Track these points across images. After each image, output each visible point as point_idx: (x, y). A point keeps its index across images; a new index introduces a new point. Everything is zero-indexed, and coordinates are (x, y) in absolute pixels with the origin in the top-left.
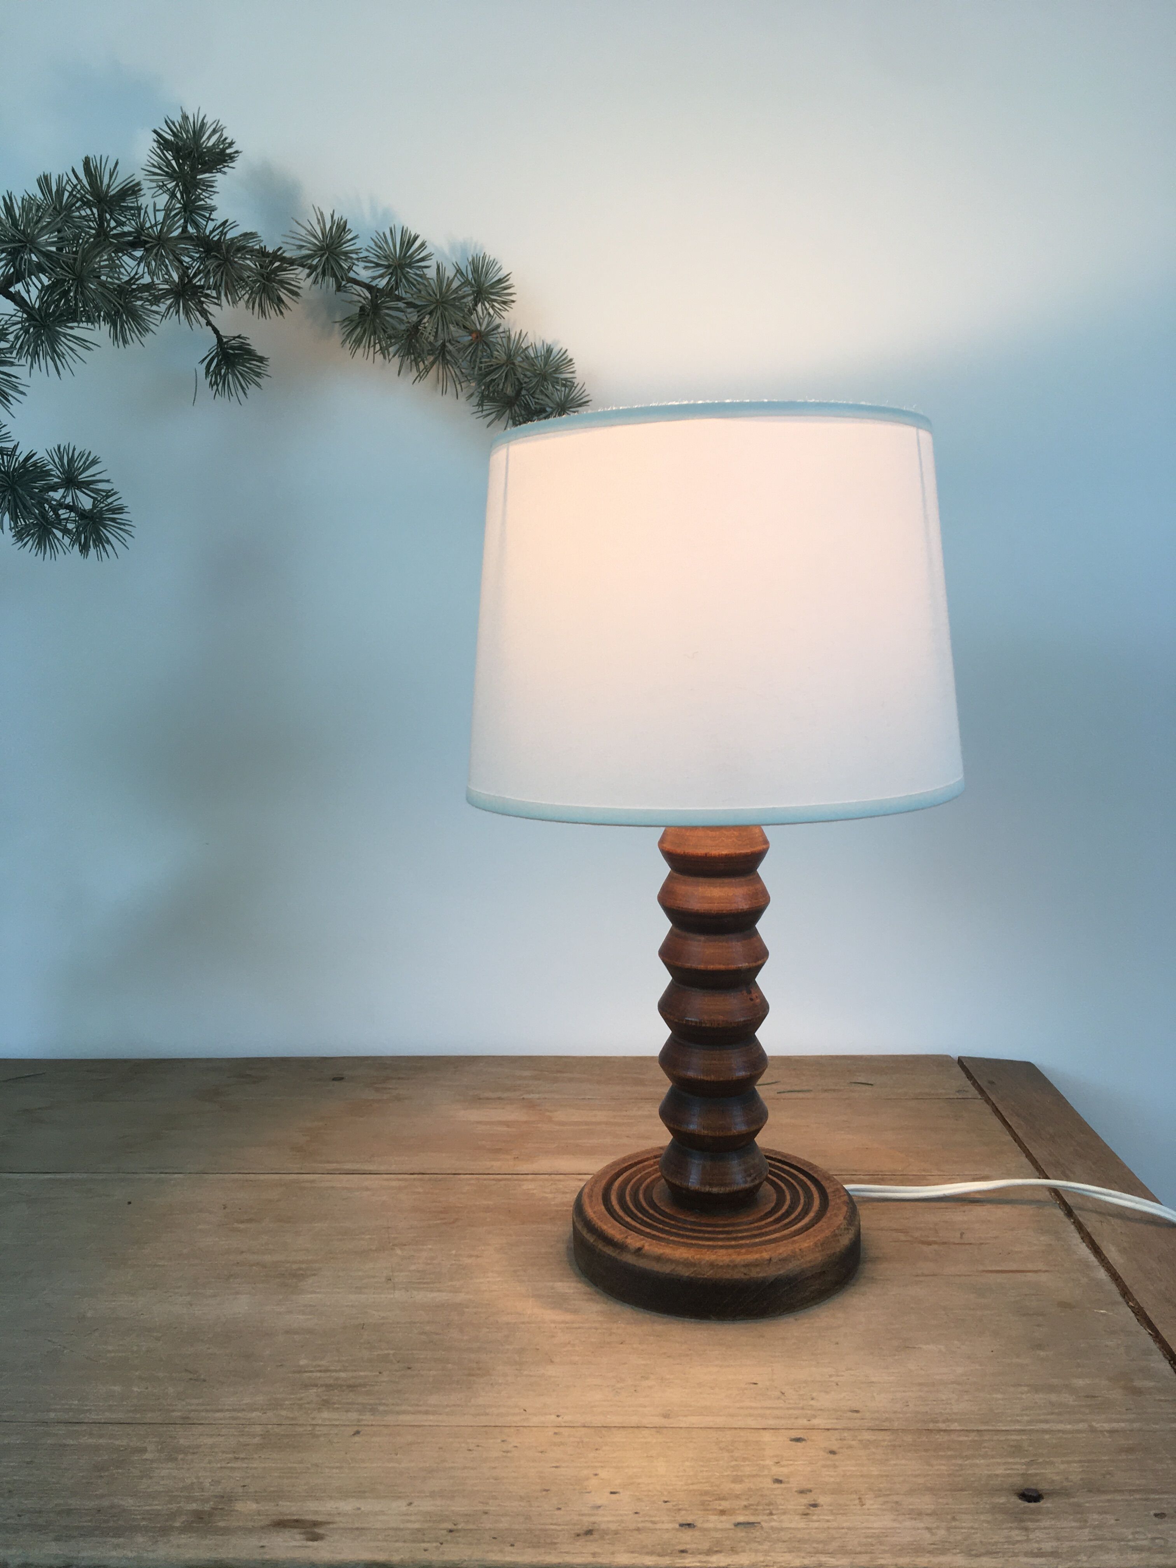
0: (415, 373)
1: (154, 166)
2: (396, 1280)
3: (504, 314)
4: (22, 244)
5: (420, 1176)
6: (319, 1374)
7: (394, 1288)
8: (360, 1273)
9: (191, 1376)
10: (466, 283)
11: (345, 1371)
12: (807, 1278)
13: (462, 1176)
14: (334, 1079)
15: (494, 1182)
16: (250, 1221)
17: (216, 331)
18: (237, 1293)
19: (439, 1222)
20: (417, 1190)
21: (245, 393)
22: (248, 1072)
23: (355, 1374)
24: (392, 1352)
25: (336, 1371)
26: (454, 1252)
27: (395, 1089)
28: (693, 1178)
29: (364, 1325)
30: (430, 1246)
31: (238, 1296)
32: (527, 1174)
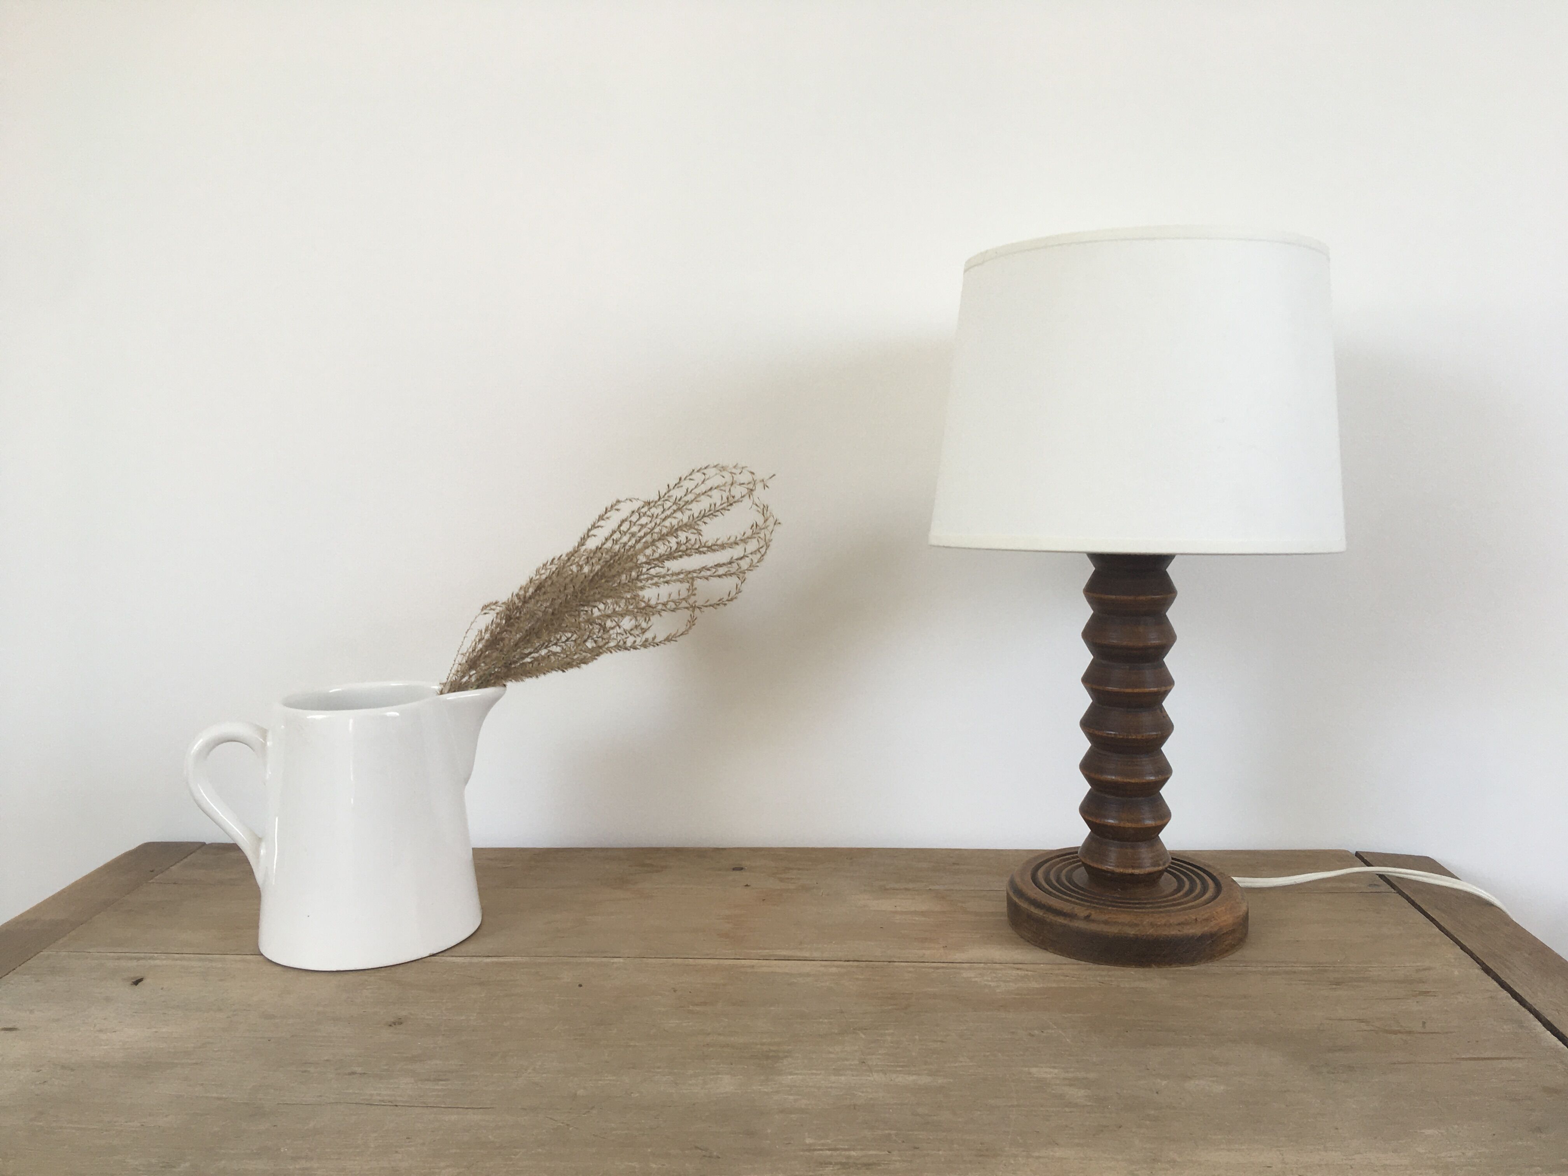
2: (870, 1063)
5: (856, 964)
6: (829, 1153)
7: (871, 1070)
8: (833, 1056)
9: (704, 1153)
11: (854, 1150)
13: (898, 964)
14: (734, 869)
15: (931, 970)
16: (705, 1004)
18: (718, 1073)
19: (890, 1007)
20: (858, 977)
22: (646, 861)
23: (864, 1153)
24: (893, 1132)
25: (845, 1150)
26: (917, 1037)
27: (799, 879)
28: (1111, 862)
29: (855, 1105)
30: (891, 1031)
31: (720, 1076)
32: (963, 963)
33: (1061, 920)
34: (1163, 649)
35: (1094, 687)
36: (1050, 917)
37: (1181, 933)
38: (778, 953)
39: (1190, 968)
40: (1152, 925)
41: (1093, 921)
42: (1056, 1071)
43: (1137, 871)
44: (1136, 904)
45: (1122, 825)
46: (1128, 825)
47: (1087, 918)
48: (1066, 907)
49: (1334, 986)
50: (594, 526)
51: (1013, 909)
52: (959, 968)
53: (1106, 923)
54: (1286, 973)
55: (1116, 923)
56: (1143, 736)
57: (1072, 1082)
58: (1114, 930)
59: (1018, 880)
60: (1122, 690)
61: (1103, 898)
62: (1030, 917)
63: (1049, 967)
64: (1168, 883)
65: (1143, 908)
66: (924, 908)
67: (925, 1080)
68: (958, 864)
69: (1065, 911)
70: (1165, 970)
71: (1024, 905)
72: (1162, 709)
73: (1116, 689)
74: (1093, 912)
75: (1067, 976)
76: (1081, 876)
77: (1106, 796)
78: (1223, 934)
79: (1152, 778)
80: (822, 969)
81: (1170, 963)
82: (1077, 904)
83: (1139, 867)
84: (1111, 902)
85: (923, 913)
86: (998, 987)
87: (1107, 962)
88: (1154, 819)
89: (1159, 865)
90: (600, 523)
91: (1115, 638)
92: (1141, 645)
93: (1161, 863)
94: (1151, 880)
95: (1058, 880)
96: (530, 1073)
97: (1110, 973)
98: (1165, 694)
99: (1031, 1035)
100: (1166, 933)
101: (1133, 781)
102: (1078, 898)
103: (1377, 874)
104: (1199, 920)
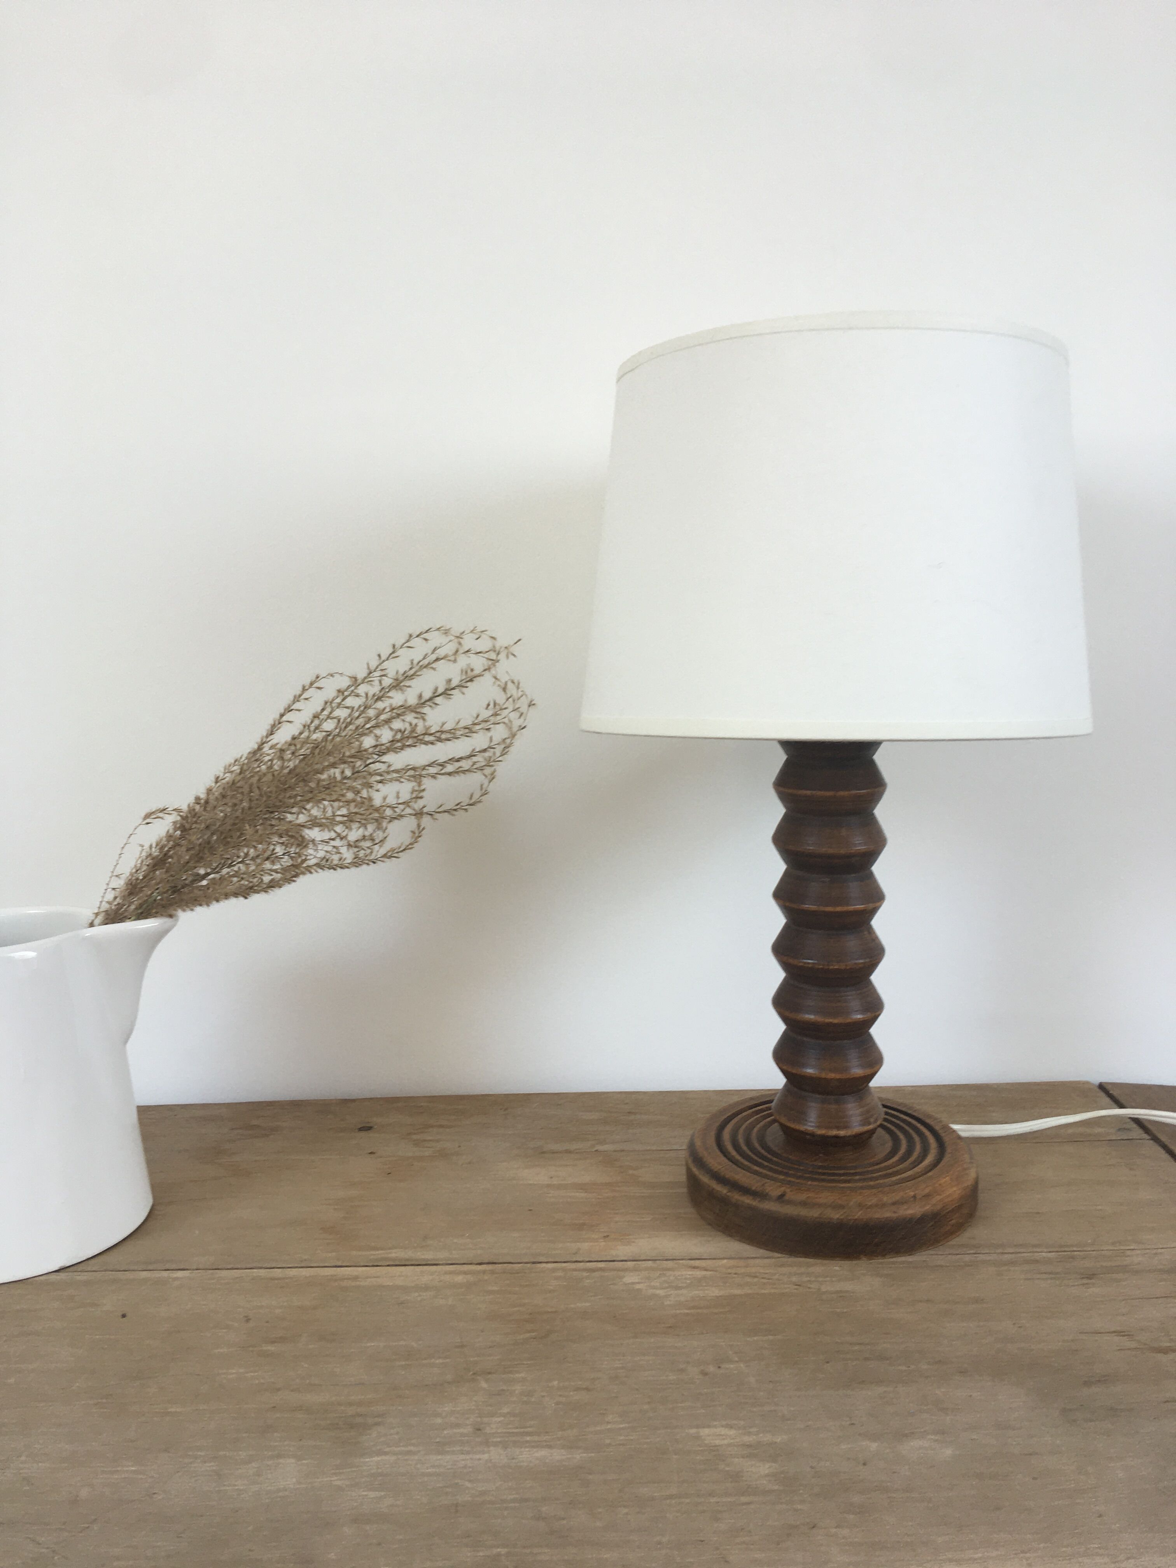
2: (488, 1430)
5: (490, 1267)
7: (487, 1443)
8: (439, 1420)
13: (544, 1265)
14: (361, 1129)
15: (585, 1274)
16: (282, 1340)
18: (279, 1456)
19: (528, 1335)
20: (490, 1288)
22: (255, 1122)
24: (503, 1551)
26: (555, 1383)
27: (438, 1141)
28: (811, 1122)
29: (457, 1505)
30: (522, 1375)
31: (281, 1461)
32: (626, 1261)
33: (747, 1200)
34: (871, 856)
35: (787, 904)
36: (736, 1197)
38: (393, 1255)
39: (910, 1259)
40: (860, 1206)
41: (790, 1202)
42: (732, 1432)
43: (842, 1133)
44: (841, 1175)
45: (823, 1075)
46: (832, 1075)
47: (781, 1198)
48: (756, 1182)
49: (1085, 1281)
50: (289, 710)
51: (693, 1183)
52: (619, 1270)
53: (804, 1204)
54: (1027, 1262)
55: (816, 1204)
56: (846, 965)
57: (754, 1452)
58: (813, 1213)
59: (698, 1143)
60: (822, 908)
61: (801, 1168)
62: (712, 1195)
63: (732, 1262)
64: (882, 1143)
65: (849, 1181)
66: (586, 1178)
67: (557, 1455)
68: (635, 1114)
69: (754, 1188)
70: (877, 1262)
71: (705, 1179)
72: (870, 930)
73: (813, 907)
74: (788, 1190)
75: (756, 1277)
76: (774, 1136)
77: (805, 1039)
78: (948, 1213)
79: (859, 1016)
80: (447, 1278)
81: (884, 1253)
82: (769, 1177)
83: (846, 1127)
84: (811, 1172)
85: (582, 1187)
86: (667, 1296)
87: (806, 1255)
88: (862, 1066)
89: (869, 1124)
90: (296, 706)
91: (811, 845)
92: (843, 851)
93: (872, 1120)
94: (860, 1141)
95: (748, 1143)
96: (22, 1463)
97: (811, 1269)
98: (873, 911)
99: (704, 1374)
100: (877, 1216)
101: (836, 1021)
102: (771, 1170)
103: (1130, 1118)
104: (918, 1197)
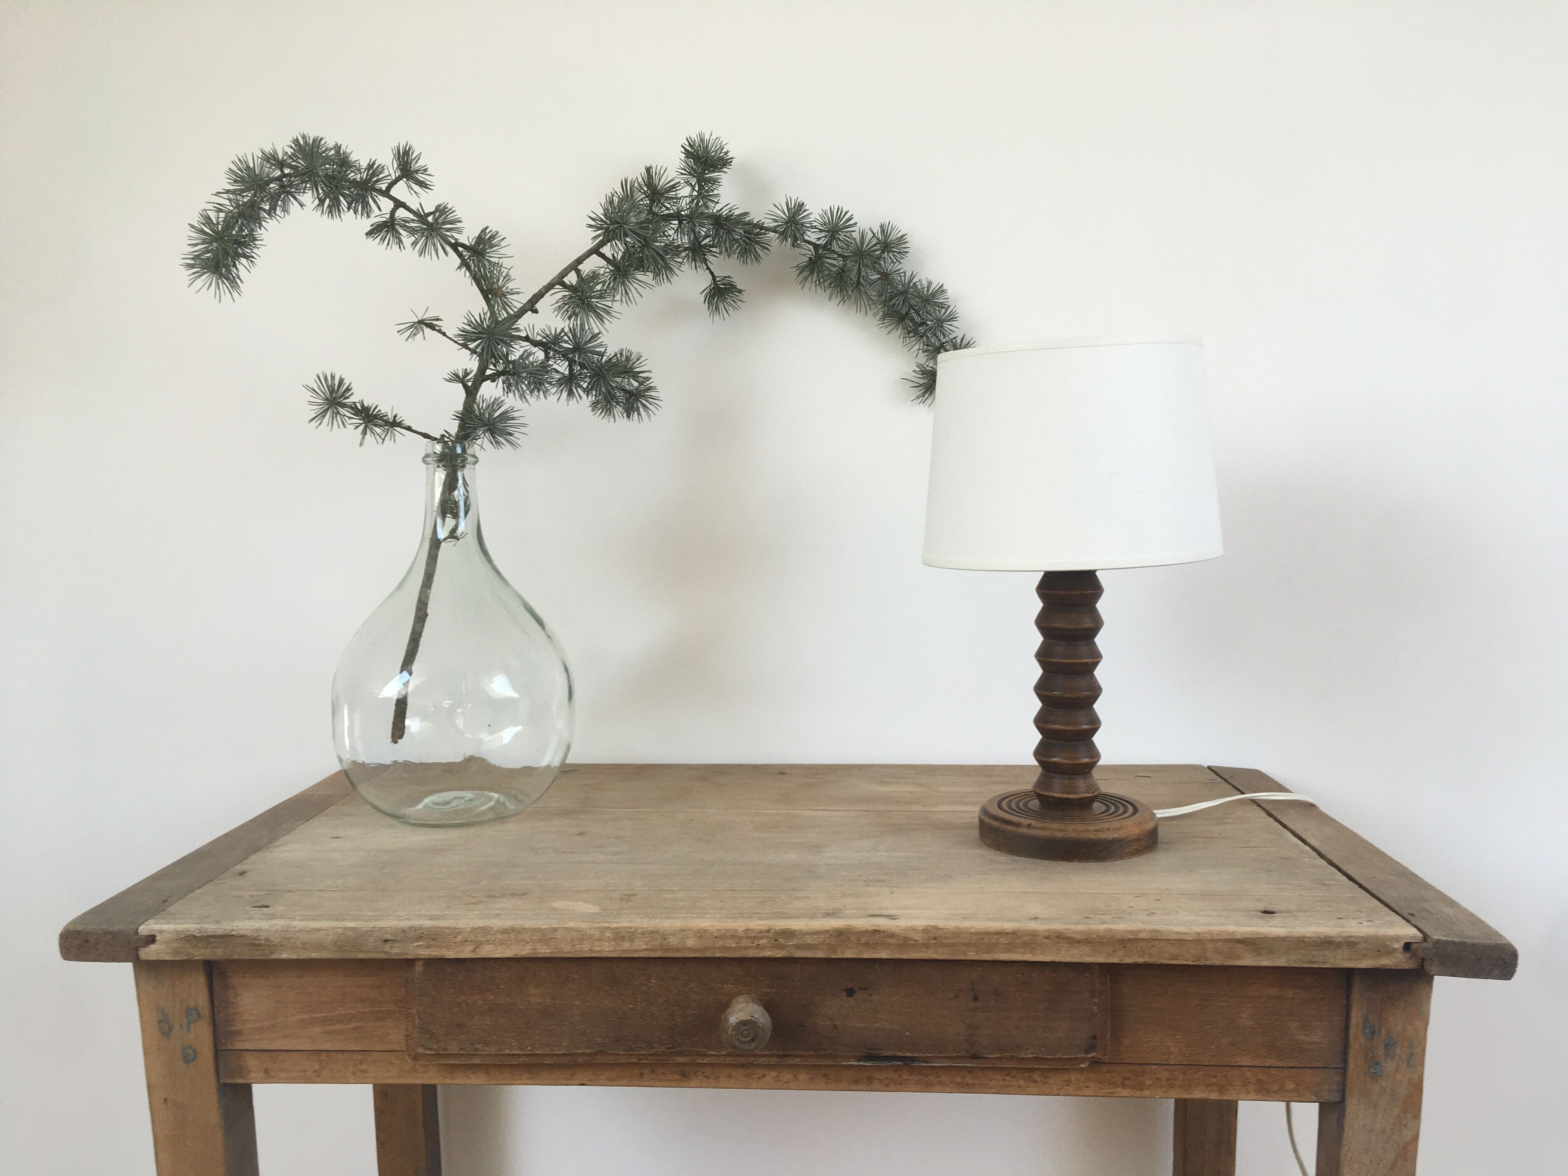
0: (839, 299)
1: (682, 169)
3: (902, 261)
4: (619, 225)
10: (879, 242)
12: (1131, 841)
15: (916, 815)
17: (712, 273)
21: (728, 313)
28: (1056, 791)
33: (1010, 828)
34: (1094, 631)
35: (1044, 661)
36: (1004, 827)
37: (1096, 837)
40: (1075, 831)
41: (1033, 828)
44: (1068, 818)
45: (1064, 762)
46: (1069, 762)
47: (1029, 826)
48: (1015, 819)
53: (1042, 828)
55: (1048, 829)
56: (1078, 696)
58: (1047, 833)
60: (1064, 661)
62: (997, 830)
64: (1097, 806)
65: (1072, 821)
69: (1014, 822)
71: (987, 820)
72: (1093, 676)
73: (1058, 662)
74: (1033, 822)
76: (1035, 804)
77: (1053, 742)
79: (1086, 727)
82: (1022, 817)
83: (1076, 793)
84: (1051, 818)
88: (1086, 759)
89: (1089, 793)
91: (1059, 623)
92: (1078, 628)
93: (1093, 793)
94: (1083, 803)
95: (1017, 804)
98: (1096, 664)
101: (1071, 729)
103: (1250, 800)
104: (1111, 829)
